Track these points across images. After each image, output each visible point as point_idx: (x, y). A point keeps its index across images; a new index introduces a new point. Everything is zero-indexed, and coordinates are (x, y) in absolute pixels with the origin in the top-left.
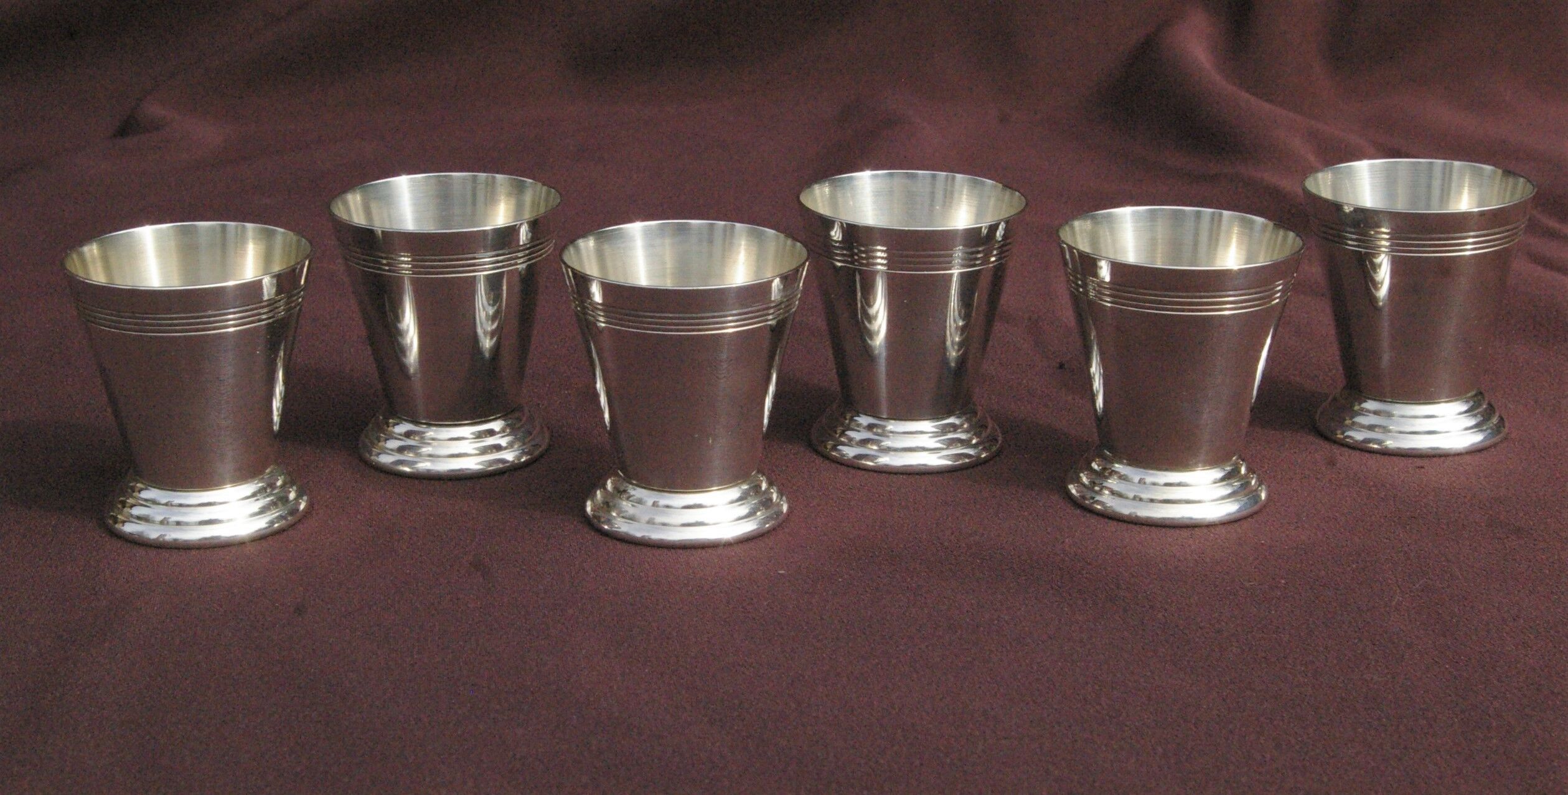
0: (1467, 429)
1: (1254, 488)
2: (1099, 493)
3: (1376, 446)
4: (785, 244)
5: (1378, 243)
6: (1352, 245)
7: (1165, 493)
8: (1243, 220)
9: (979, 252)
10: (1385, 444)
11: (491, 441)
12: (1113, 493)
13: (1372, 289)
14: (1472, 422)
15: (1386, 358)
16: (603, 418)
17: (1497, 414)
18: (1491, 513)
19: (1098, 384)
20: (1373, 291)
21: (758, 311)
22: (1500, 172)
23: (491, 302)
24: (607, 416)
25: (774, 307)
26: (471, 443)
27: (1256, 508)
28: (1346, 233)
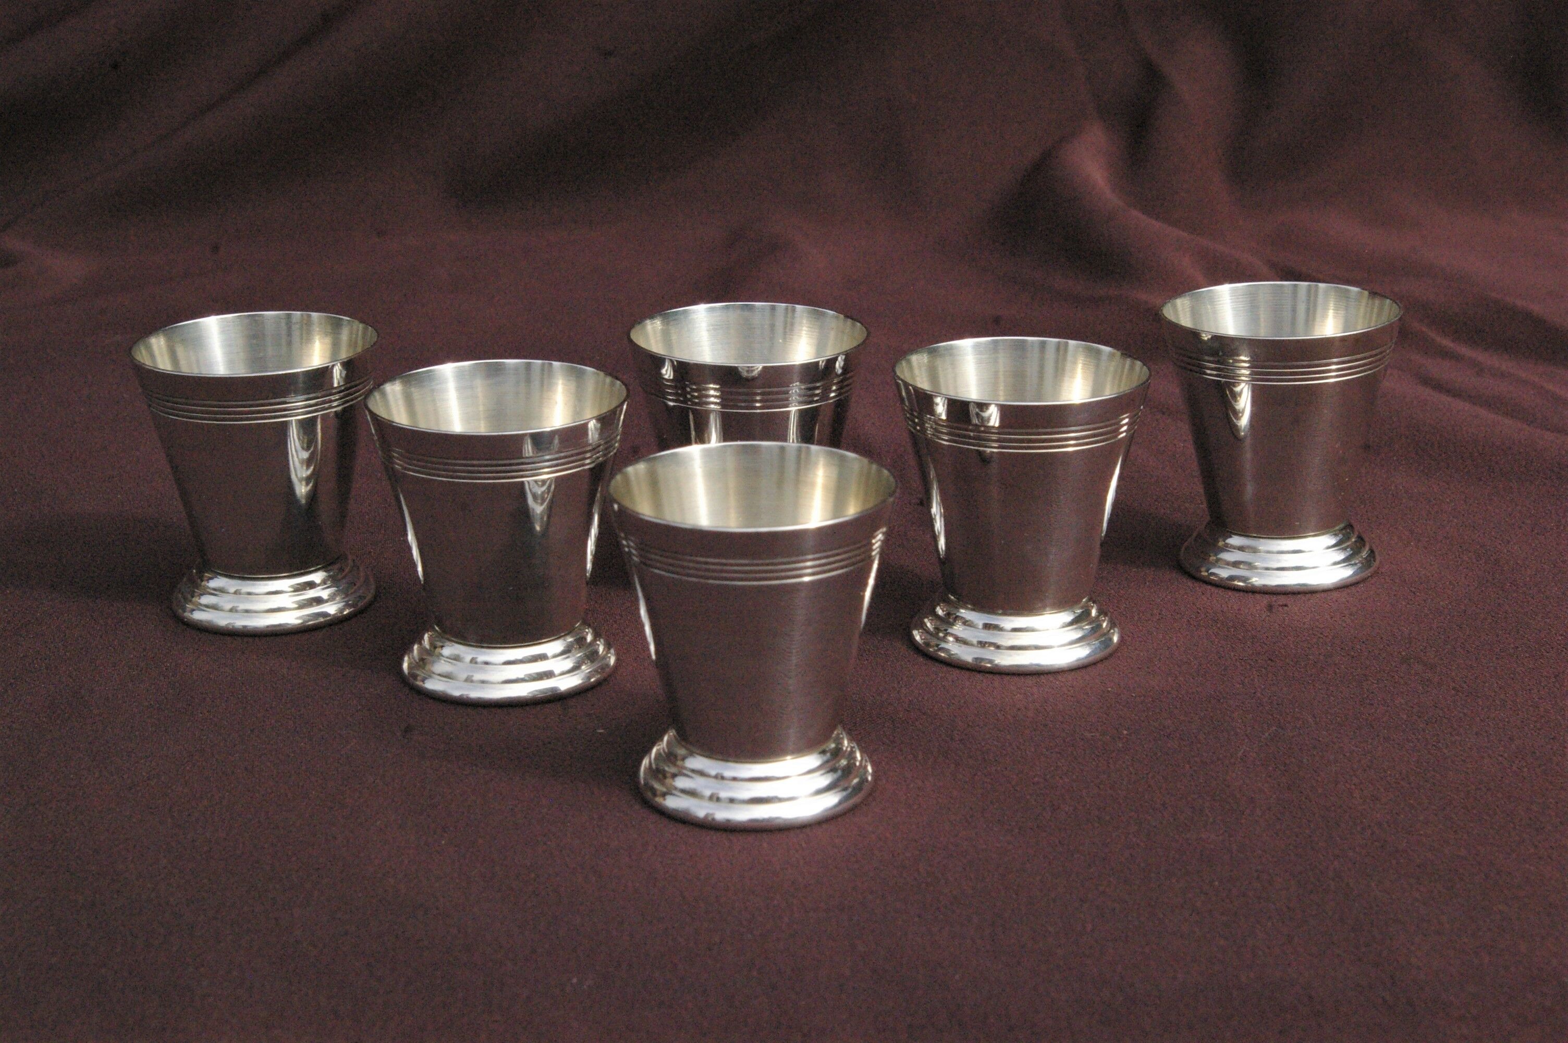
0: (1335, 564)
1: (1105, 631)
2: (944, 640)
3: (1241, 584)
4: (604, 383)
5: (1238, 372)
6: (1211, 374)
7: (1010, 639)
8: (1090, 350)
9: (817, 388)
10: (1250, 581)
11: (311, 594)
12: (958, 639)
13: (1234, 419)
14: (1341, 556)
15: (1250, 490)
16: (416, 571)
17: (1367, 548)
18: (1353, 653)
19: (939, 525)
20: (1235, 421)
21: (572, 456)
22: (1366, 293)
23: (305, 445)
24: (420, 569)
25: (590, 451)
26: (290, 596)
27: (1109, 650)
28: (1203, 361)
